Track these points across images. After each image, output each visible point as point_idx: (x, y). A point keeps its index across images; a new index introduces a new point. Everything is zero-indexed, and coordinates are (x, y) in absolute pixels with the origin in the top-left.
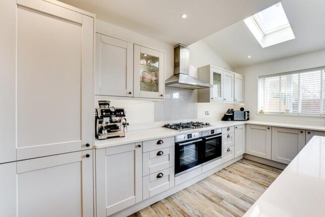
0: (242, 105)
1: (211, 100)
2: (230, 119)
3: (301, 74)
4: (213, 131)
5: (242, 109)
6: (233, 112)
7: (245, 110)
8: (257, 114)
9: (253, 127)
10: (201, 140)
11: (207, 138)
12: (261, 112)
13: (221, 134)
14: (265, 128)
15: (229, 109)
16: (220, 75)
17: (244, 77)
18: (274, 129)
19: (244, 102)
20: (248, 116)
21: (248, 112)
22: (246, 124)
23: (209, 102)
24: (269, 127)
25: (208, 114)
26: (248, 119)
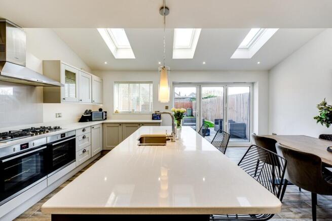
0: (101, 106)
1: (62, 100)
2: (88, 120)
3: (141, 85)
4: (63, 135)
5: (101, 110)
6: (91, 113)
7: (103, 111)
8: (114, 114)
9: (108, 125)
10: (46, 147)
11: (53, 144)
12: (117, 112)
13: (75, 136)
14: (118, 125)
15: (87, 110)
16: (75, 74)
17: (102, 80)
18: (124, 126)
19: (102, 104)
20: (106, 115)
21: (106, 112)
22: (103, 124)
23: (59, 102)
24: (120, 124)
25: (60, 117)
26: (106, 119)
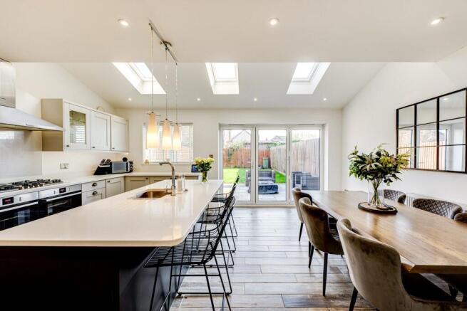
0: (126, 155)
2: (107, 173)
4: (63, 190)
5: (125, 159)
6: (111, 164)
7: (128, 161)
8: (143, 165)
9: (133, 179)
12: (147, 162)
13: (80, 191)
15: (104, 160)
16: (85, 115)
17: (128, 121)
19: (128, 151)
20: (131, 167)
21: (131, 163)
22: (125, 177)
23: (62, 150)
24: (147, 177)
25: (65, 168)
26: (131, 171)
